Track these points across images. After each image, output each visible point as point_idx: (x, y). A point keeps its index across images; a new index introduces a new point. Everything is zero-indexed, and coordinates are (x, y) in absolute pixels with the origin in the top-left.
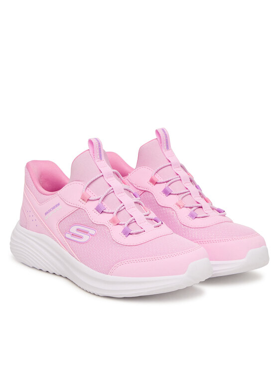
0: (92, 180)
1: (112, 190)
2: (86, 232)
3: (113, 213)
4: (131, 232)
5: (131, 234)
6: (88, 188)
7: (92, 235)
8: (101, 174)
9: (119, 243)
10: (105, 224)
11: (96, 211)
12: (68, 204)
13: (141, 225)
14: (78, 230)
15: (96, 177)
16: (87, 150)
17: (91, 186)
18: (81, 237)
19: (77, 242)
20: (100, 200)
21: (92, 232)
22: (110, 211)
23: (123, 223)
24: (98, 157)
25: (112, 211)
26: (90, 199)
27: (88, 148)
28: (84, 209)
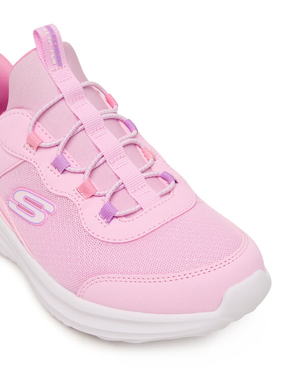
0: (44, 108)
1: (81, 127)
2: (40, 207)
3: (83, 173)
4: (117, 214)
5: (117, 217)
6: (38, 124)
7: (48, 213)
8: (60, 96)
9: (95, 236)
10: (69, 197)
11: (53, 168)
12: (11, 153)
13: (135, 196)
14: (26, 199)
15: (52, 102)
16: (33, 50)
17: (43, 120)
18: (32, 214)
19: (27, 221)
20: (60, 147)
21: (48, 207)
22: (78, 170)
23: (102, 193)
24: (54, 61)
25: (82, 170)
26: (43, 145)
27: (35, 47)
28: (32, 162)
